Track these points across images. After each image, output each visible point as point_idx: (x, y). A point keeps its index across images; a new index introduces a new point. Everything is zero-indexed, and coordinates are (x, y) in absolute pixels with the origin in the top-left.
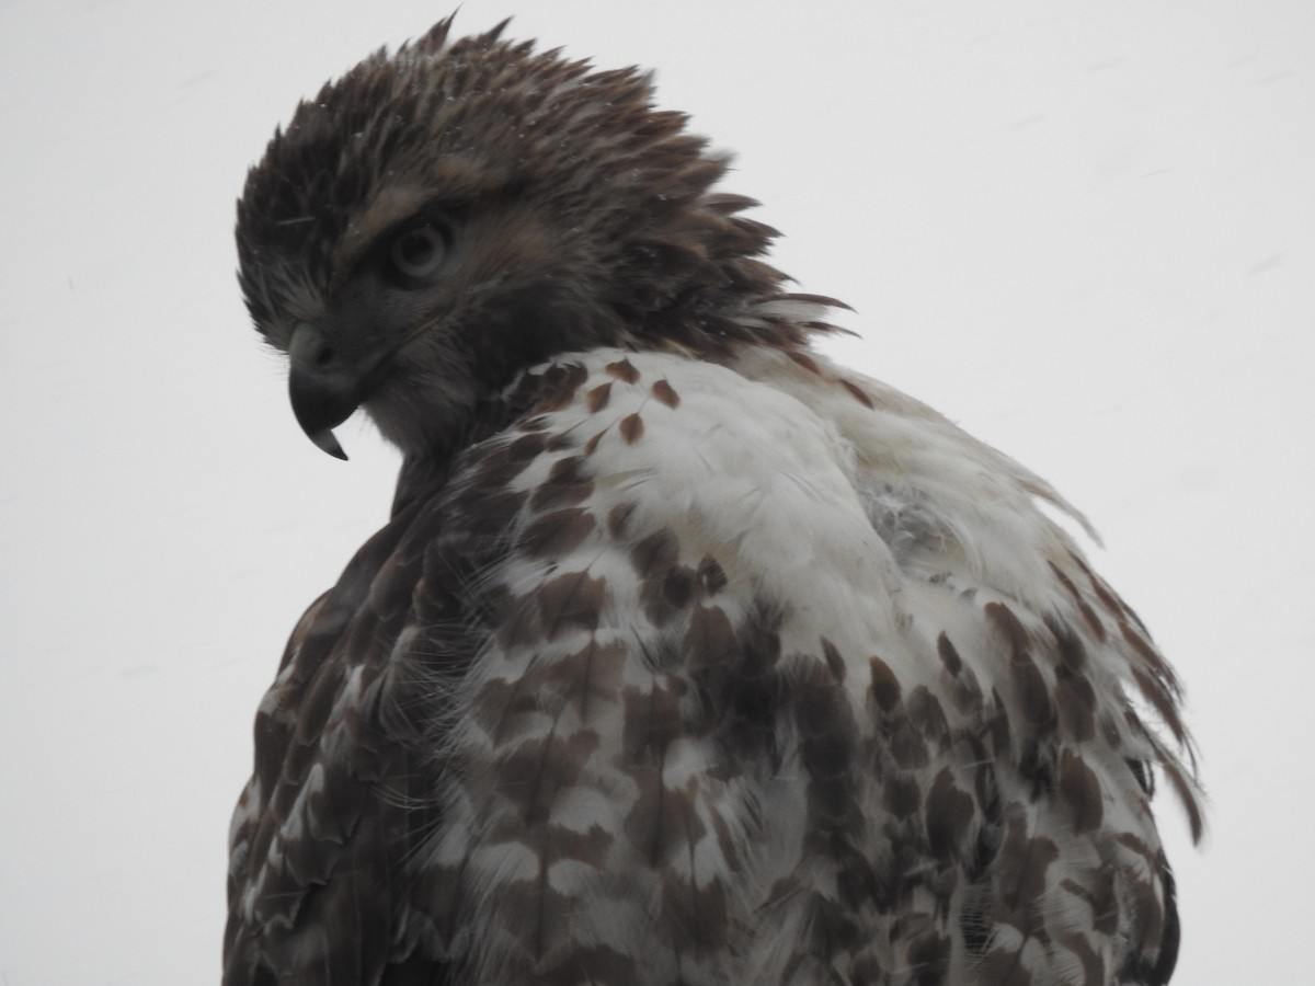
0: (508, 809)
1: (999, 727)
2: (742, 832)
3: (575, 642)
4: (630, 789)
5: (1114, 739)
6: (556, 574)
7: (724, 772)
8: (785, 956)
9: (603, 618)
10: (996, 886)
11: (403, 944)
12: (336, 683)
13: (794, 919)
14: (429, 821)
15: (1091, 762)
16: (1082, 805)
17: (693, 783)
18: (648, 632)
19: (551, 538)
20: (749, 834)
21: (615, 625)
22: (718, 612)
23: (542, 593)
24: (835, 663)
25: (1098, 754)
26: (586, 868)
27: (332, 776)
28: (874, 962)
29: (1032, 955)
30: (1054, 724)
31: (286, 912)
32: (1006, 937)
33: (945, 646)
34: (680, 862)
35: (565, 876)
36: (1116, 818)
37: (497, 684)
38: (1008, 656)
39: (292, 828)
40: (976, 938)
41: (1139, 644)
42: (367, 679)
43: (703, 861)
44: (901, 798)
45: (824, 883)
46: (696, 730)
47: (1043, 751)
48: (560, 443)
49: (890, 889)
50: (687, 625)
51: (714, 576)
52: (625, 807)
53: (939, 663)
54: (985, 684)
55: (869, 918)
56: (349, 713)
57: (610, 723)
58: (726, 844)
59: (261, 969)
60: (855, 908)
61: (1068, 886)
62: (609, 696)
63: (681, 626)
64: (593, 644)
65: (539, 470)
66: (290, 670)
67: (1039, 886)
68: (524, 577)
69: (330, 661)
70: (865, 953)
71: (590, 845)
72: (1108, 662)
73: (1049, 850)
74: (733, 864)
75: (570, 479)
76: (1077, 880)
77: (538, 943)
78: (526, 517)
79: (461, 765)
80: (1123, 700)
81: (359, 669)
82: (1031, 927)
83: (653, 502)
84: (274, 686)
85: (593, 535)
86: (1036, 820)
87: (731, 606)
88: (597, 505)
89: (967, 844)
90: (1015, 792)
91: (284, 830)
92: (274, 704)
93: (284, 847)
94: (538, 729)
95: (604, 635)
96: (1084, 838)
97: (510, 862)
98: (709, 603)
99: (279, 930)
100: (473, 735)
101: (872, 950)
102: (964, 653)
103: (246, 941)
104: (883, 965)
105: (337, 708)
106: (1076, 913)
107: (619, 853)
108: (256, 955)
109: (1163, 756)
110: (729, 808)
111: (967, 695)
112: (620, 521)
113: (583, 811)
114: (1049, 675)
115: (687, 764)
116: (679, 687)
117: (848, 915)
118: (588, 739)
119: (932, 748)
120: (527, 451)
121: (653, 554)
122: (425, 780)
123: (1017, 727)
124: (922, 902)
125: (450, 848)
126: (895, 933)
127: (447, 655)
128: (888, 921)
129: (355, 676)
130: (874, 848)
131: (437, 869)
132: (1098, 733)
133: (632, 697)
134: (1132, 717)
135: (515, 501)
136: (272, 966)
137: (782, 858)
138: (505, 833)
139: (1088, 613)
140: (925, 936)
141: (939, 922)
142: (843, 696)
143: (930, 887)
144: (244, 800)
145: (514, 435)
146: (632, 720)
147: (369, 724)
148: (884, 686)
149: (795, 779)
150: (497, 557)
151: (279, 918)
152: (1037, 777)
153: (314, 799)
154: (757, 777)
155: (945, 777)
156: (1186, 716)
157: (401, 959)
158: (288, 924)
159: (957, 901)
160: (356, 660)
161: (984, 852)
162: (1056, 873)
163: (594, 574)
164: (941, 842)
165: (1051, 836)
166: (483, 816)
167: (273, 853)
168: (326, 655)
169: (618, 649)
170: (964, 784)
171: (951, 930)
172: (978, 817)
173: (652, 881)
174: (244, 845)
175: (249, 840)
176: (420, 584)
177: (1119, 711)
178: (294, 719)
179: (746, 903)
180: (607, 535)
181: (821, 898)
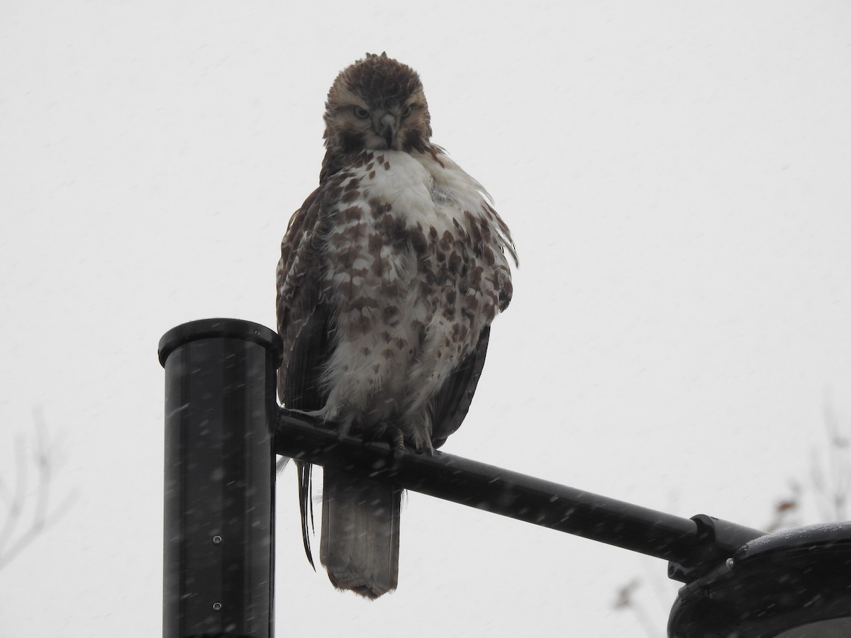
0: (341, 265)
1: (468, 240)
2: (401, 267)
3: (355, 223)
4: (372, 258)
5: (495, 242)
6: (350, 207)
7: (396, 253)
8: (415, 297)
9: (362, 218)
10: (469, 278)
11: (320, 300)
12: (301, 236)
13: (416, 289)
14: (325, 269)
15: (490, 248)
16: (490, 259)
17: (388, 256)
18: (373, 221)
19: (348, 198)
20: (403, 268)
21: (364, 219)
22: (390, 215)
23: (347, 212)
24: (420, 228)
25: (492, 246)
26: (362, 278)
27: (301, 259)
28: (437, 298)
29: (478, 295)
30: (481, 239)
31: (291, 293)
32: (472, 291)
33: (455, 221)
34: (386, 276)
35: (357, 281)
36: (498, 261)
37: (337, 234)
38: (469, 223)
39: (291, 272)
40: (464, 291)
41: (499, 220)
42: (308, 235)
43: (391, 275)
44: (441, 258)
45: (423, 278)
46: (387, 243)
47: (479, 246)
48: (352, 175)
49: (441, 280)
50: (382, 219)
51: (389, 207)
52: (371, 263)
53: (454, 225)
54: (465, 230)
55: (435, 286)
56: (304, 243)
57: (365, 243)
58: (398, 271)
59: (286, 307)
60: (431, 285)
61: (486, 278)
62: (362, 235)
63: (381, 219)
64: (359, 224)
65: (347, 182)
66: (289, 232)
67: (480, 279)
68: (342, 207)
69: (299, 230)
70: (435, 296)
71: (363, 273)
72: (494, 224)
73: (481, 270)
74: (399, 276)
75: (354, 184)
76: (489, 277)
77: (351, 298)
78: (343, 193)
79: (329, 255)
80: (497, 232)
81: (306, 232)
82: (478, 289)
83: (373, 192)
84: (285, 236)
85: (359, 197)
86: (478, 263)
87: (393, 214)
88: (360, 190)
89: (460, 269)
90: (472, 255)
91: (290, 273)
92: (286, 240)
93: (290, 277)
94: (348, 245)
95: (361, 222)
96: (490, 267)
97: (343, 277)
98: (388, 214)
99: (289, 298)
100: (332, 248)
101: (436, 295)
102: (459, 222)
103: (282, 301)
104: (439, 298)
105: (301, 242)
106: (490, 286)
107: (370, 275)
108: (285, 304)
109: (507, 246)
110: (398, 262)
111: (461, 233)
112: (366, 195)
113: (360, 264)
114: (480, 227)
115: (386, 251)
116: (382, 234)
117: (429, 286)
118: (359, 248)
119: (451, 246)
120: (344, 177)
121: (374, 203)
122: (322, 261)
123: (472, 240)
124: (449, 283)
125: (330, 275)
126: (442, 291)
127: (326, 230)
128: (440, 288)
129: (305, 234)
130: (435, 270)
131: (326, 281)
132: (492, 240)
133: (370, 236)
134: (499, 236)
135: (341, 189)
136: (289, 306)
137: (412, 274)
138: (341, 271)
139: (488, 214)
140: (450, 291)
141: (453, 288)
142: (423, 235)
143: (451, 280)
144: (279, 263)
145: (341, 173)
146: (371, 242)
147: (309, 245)
148: (433, 232)
149: (414, 254)
150: (336, 203)
151: (289, 295)
152: (478, 252)
153: (296, 265)
154: (404, 253)
155: (454, 253)
156: (512, 237)
157: (320, 303)
158: (292, 296)
159: (457, 282)
160: (305, 230)
161: (465, 270)
162: (483, 275)
163: (359, 207)
164: (453, 268)
165: (481, 266)
166: (336, 267)
167: (287, 279)
168: (298, 229)
169: (365, 225)
170: (459, 254)
171: (457, 289)
172: (463, 262)
173: (379, 280)
174: (280, 276)
175: (281, 275)
176: (320, 210)
177: (497, 235)
178: (291, 245)
179: (404, 285)
180: (362, 197)
181: (422, 282)
